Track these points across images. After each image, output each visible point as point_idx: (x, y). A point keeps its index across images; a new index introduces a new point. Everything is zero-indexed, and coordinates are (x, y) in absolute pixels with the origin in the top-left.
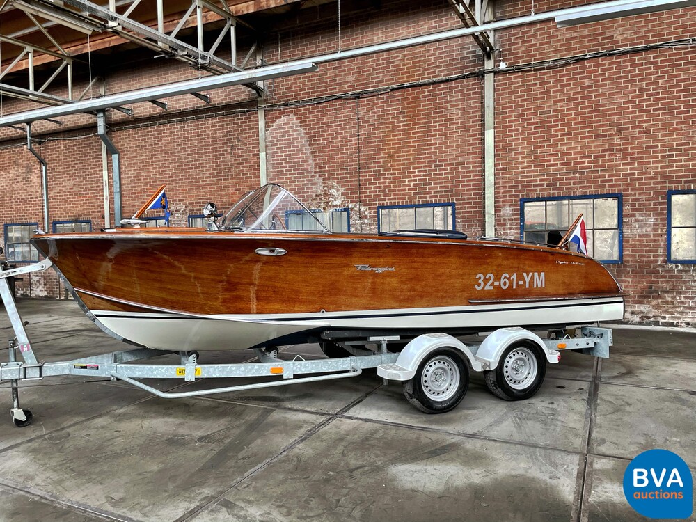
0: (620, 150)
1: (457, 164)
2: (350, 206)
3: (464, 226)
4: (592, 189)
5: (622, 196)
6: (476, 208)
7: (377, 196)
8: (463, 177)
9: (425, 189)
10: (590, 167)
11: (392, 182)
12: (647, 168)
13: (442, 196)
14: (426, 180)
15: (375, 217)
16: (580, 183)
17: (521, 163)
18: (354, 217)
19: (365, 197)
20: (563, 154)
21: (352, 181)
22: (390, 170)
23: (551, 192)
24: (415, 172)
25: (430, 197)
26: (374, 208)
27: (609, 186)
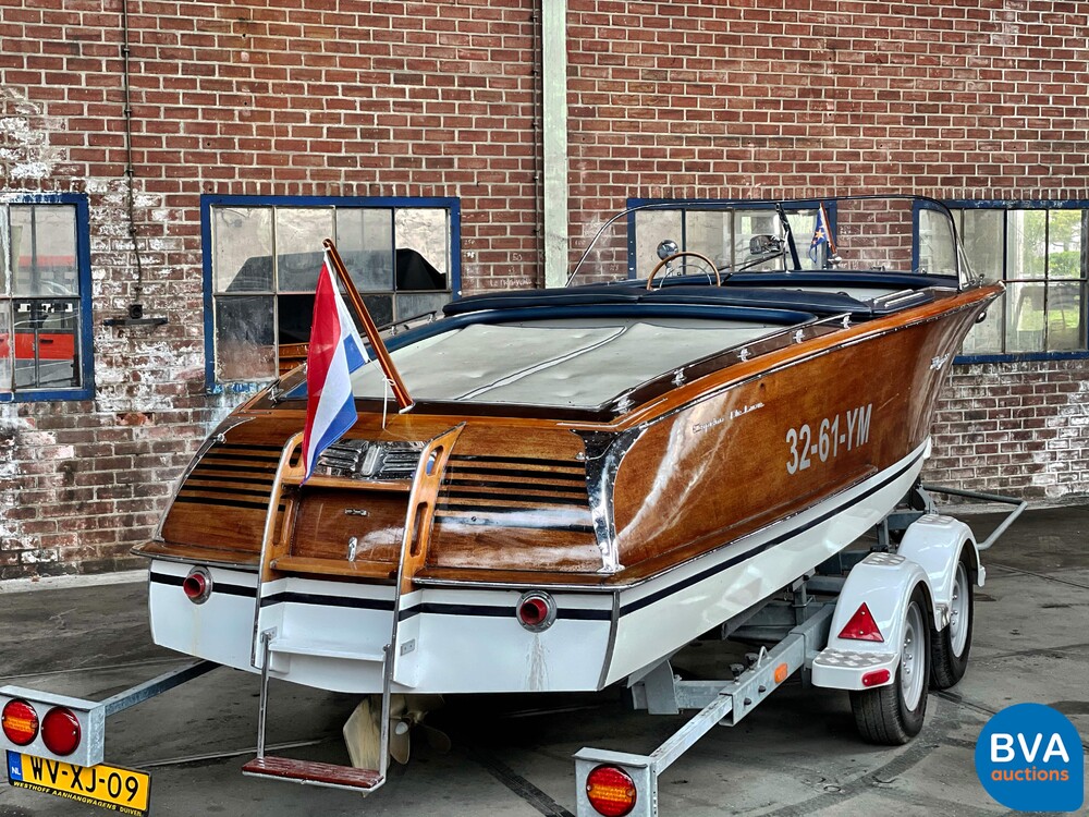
0: (832, 95)
1: (465, 81)
2: (92, 185)
3: (485, 270)
4: (781, 186)
5: (836, 209)
6: (515, 217)
7: (200, 157)
8: (480, 123)
9: (368, 148)
10: (775, 130)
11: (254, 116)
12: (879, 145)
13: (420, 177)
14: (369, 119)
15: (191, 230)
16: (758, 168)
17: (630, 100)
18: (109, 227)
19: (153, 157)
20: (723, 90)
21: (97, 95)
22: (247, 72)
23: (697, 186)
24: (333, 90)
25: (385, 176)
26: (190, 201)
27: (814, 181)
